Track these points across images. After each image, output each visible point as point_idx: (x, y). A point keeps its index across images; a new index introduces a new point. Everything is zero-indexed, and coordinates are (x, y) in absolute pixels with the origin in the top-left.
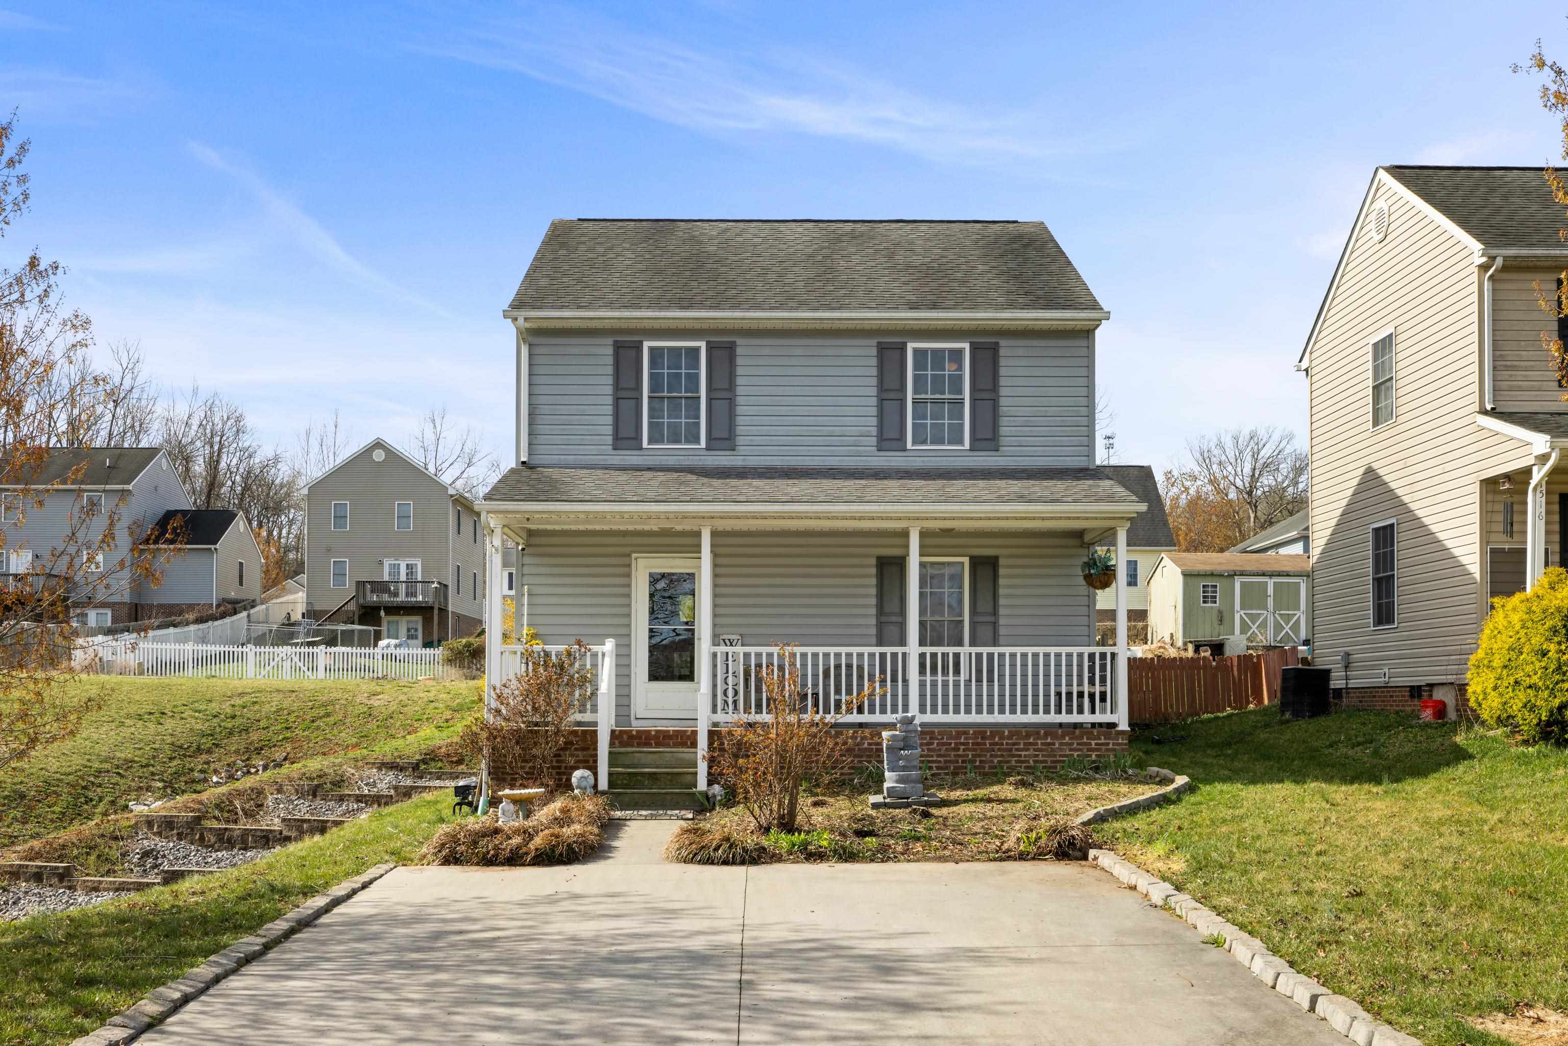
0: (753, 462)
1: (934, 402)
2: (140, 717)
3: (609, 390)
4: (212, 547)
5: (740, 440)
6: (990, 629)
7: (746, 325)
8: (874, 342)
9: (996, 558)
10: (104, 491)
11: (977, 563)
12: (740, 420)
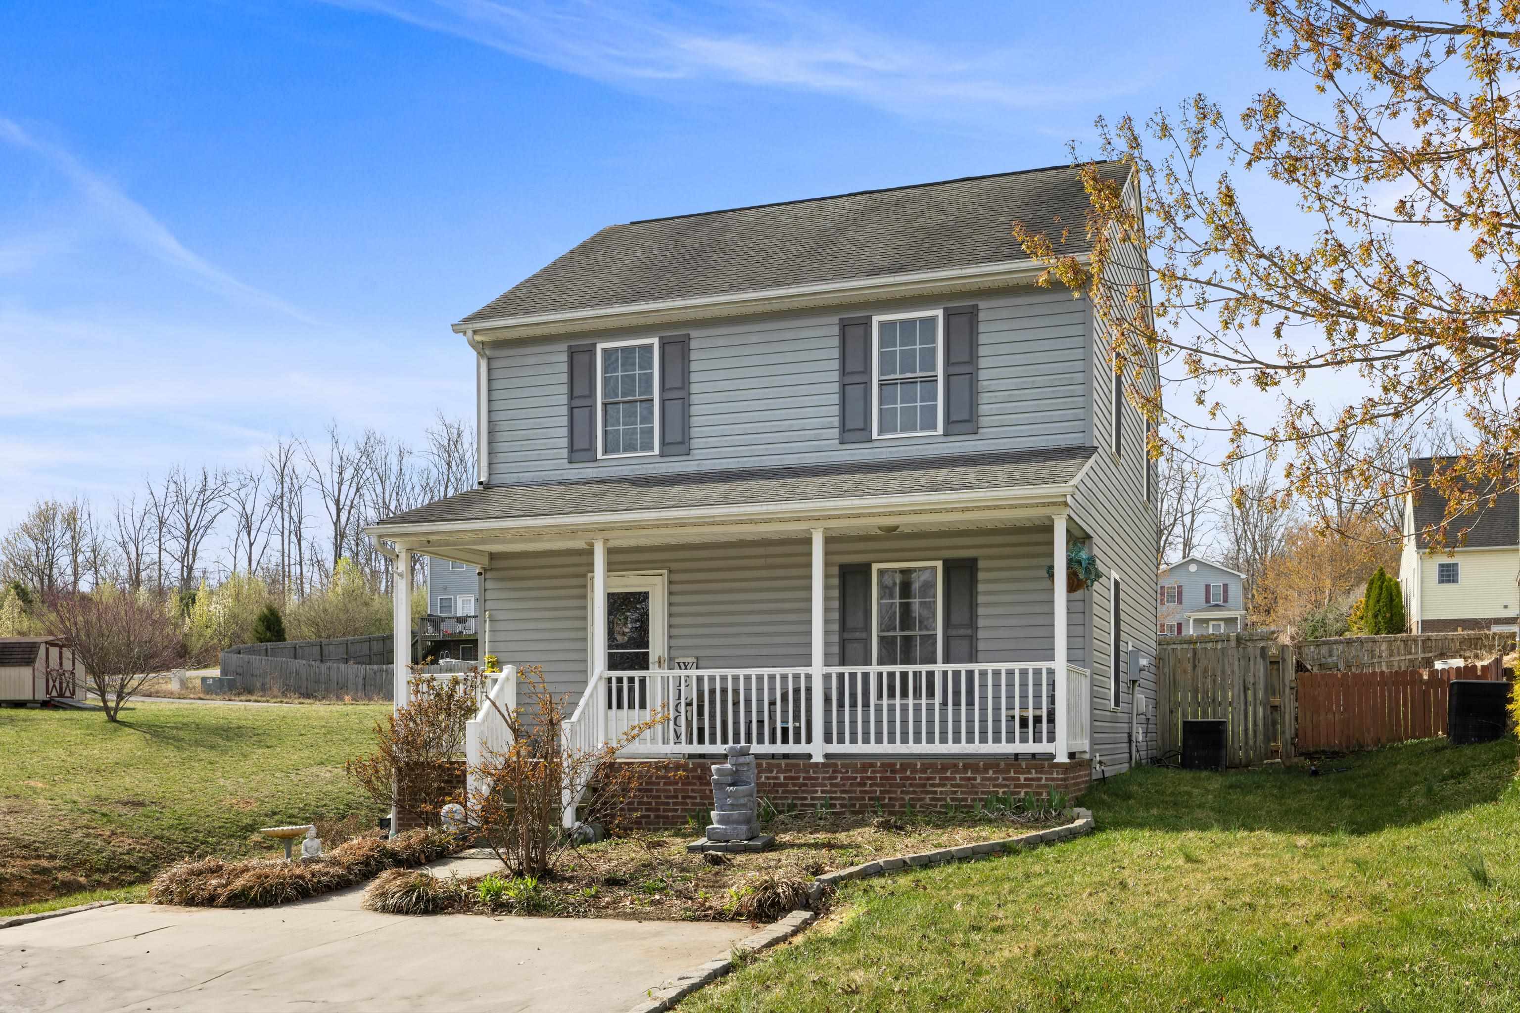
0: (708, 466)
1: (906, 382)
3: (564, 399)
5: (694, 443)
6: (965, 643)
7: (700, 315)
8: (835, 319)
9: (974, 560)
11: (950, 567)
12: (694, 421)
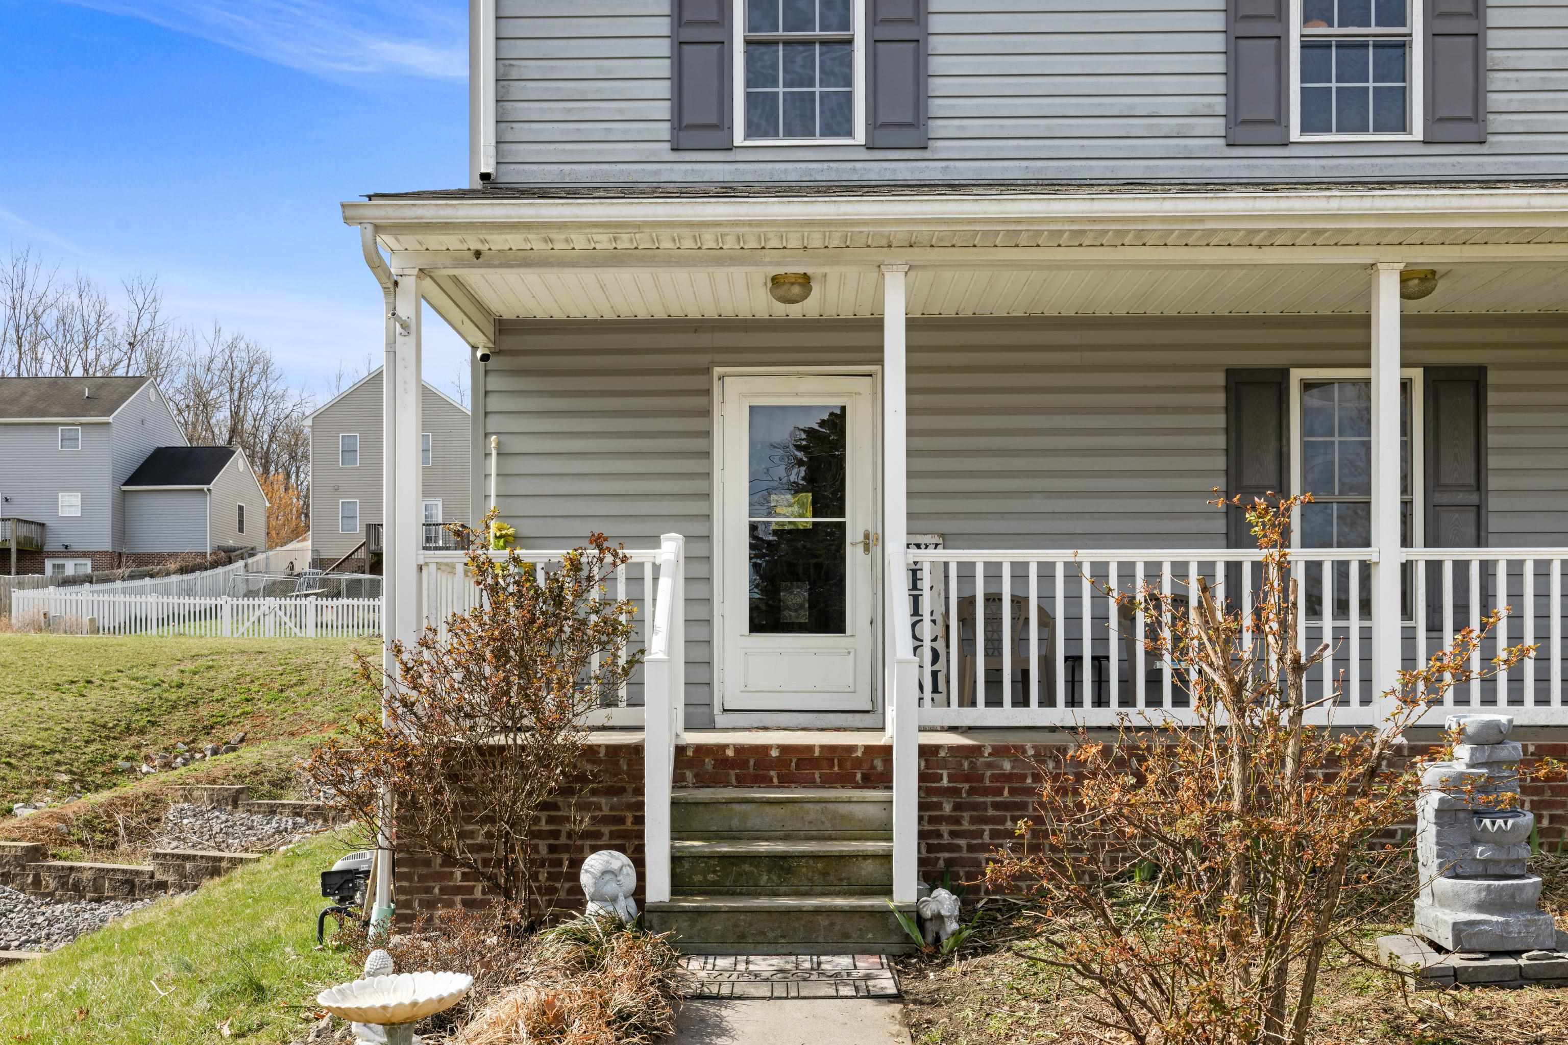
0: (965, 172)
1: (1346, 43)
2: (57, 687)
3: (663, 26)
4: (205, 487)
5: (937, 128)
6: (1467, 519)
9: (1482, 370)
10: (81, 424)
11: (1438, 379)
12: (937, 86)
